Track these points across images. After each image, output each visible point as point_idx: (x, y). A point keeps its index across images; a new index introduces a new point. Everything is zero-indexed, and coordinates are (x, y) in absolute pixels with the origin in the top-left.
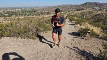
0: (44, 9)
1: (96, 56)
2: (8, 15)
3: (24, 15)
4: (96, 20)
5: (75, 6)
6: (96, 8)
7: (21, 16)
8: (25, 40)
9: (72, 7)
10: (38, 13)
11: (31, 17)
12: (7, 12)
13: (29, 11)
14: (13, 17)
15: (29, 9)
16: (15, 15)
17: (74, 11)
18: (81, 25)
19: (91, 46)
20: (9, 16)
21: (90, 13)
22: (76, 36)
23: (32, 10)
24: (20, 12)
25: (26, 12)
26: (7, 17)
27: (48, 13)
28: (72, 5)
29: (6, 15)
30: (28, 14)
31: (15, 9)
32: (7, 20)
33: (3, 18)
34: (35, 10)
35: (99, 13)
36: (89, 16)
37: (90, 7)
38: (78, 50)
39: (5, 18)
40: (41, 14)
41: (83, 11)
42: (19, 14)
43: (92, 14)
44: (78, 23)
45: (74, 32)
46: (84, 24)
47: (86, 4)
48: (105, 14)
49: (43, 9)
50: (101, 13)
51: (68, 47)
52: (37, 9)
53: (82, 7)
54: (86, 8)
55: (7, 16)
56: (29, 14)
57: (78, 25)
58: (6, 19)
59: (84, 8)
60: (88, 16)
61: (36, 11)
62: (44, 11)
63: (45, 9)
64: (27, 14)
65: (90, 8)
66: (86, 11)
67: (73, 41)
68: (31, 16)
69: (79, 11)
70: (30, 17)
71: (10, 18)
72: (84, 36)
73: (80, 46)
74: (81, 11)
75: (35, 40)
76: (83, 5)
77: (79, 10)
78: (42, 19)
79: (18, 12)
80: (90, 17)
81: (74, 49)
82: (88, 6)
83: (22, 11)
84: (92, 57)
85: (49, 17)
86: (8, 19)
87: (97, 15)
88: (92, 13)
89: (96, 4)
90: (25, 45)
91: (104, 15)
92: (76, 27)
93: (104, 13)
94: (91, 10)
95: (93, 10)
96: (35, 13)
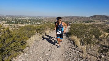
3: (30, 23)
6: (107, 21)
7: (27, 24)
9: (80, 18)
10: (44, 22)
13: (36, 20)
16: (21, 23)
20: (15, 23)
26: (13, 24)
28: (80, 17)
29: (13, 22)
30: (34, 22)
33: (9, 25)
34: (42, 19)
37: (100, 20)
39: (11, 25)
42: (25, 22)
47: (95, 16)
49: (49, 19)
53: (91, 19)
54: (95, 21)
55: (13, 23)
56: (35, 23)
59: (93, 20)
63: (52, 18)
64: (33, 23)
66: (96, 23)
71: (16, 25)
76: (92, 17)
77: (88, 22)
82: (97, 18)
89: (106, 17)
94: (101, 23)
96: (41, 22)
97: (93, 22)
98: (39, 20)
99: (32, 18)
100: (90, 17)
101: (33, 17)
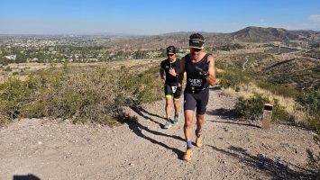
0: (125, 42)
1: (298, 170)
2: (14, 57)
3: (66, 58)
4: (275, 77)
5: (215, 35)
6: (276, 43)
7: (56, 62)
8: (86, 126)
10: (107, 53)
11: (86, 64)
12: (13, 49)
13: (80, 49)
14: (28, 64)
15: (80, 42)
16: (35, 59)
17: (214, 50)
18: (238, 90)
19: (277, 144)
20: (17, 61)
21: (258, 57)
22: (230, 118)
23: (89, 44)
24: (52, 49)
25: (72, 49)
26: (11, 65)
27: (138, 55)
29: (9, 57)
30: (77, 57)
31: (39, 40)
32: (10, 73)
34: (98, 45)
35: (284, 59)
36: (256, 67)
37: (258, 41)
38: (243, 156)
39: (5, 67)
40: (115, 56)
41: (238, 51)
42: (50, 55)
43: (264, 61)
44: (229, 85)
45: (222, 109)
46: (246, 87)
47: (246, 31)
48: (300, 60)
49: (121, 43)
50: (289, 59)
51: (214, 148)
52: (103, 41)
53: (235, 41)
54: (246, 44)
55: (11, 61)
56: (79, 58)
57: (230, 90)
58: (9, 69)
59: (241, 43)
60: (252, 65)
61: (100, 48)
62: (127, 48)
63: (130, 42)
64: (74, 58)
65: (258, 45)
66: (249, 51)
67: (223, 131)
68: (84, 62)
69: (228, 52)
70: (82, 64)
71: (22, 66)
72: (253, 119)
73: (247, 144)
74: (232, 52)
75: (115, 127)
76: (239, 34)
77: (228, 49)
78: (118, 71)
79: (47, 49)
80: (259, 70)
81: (232, 151)
82: (252, 37)
83: (58, 47)
84: (288, 173)
85: (142, 66)
86: (14, 71)
87: (279, 64)
88: (266, 57)
89: (276, 33)
90: (88, 140)
91: (300, 64)
92: (222, 94)
93: (299, 57)
94: (261, 50)
95: (267, 49)
96: (97, 54)
97: (242, 48)
98: (90, 48)
99: (64, 41)
100: (233, 35)
101: (66, 39)
